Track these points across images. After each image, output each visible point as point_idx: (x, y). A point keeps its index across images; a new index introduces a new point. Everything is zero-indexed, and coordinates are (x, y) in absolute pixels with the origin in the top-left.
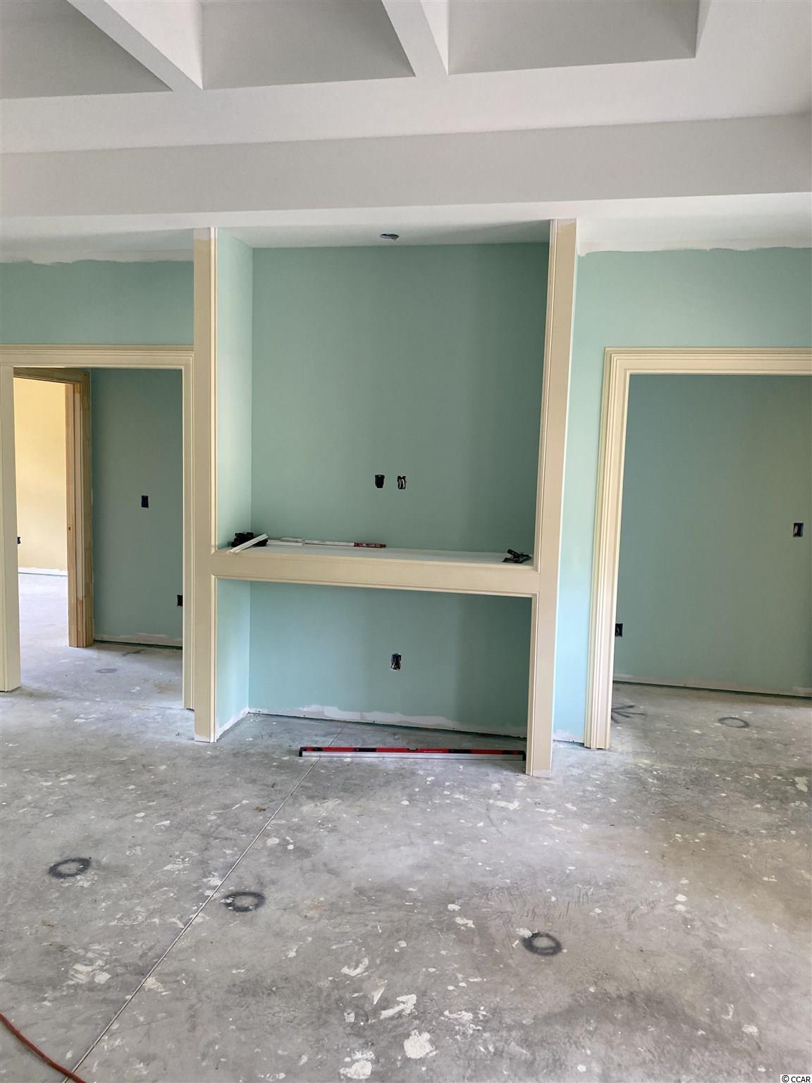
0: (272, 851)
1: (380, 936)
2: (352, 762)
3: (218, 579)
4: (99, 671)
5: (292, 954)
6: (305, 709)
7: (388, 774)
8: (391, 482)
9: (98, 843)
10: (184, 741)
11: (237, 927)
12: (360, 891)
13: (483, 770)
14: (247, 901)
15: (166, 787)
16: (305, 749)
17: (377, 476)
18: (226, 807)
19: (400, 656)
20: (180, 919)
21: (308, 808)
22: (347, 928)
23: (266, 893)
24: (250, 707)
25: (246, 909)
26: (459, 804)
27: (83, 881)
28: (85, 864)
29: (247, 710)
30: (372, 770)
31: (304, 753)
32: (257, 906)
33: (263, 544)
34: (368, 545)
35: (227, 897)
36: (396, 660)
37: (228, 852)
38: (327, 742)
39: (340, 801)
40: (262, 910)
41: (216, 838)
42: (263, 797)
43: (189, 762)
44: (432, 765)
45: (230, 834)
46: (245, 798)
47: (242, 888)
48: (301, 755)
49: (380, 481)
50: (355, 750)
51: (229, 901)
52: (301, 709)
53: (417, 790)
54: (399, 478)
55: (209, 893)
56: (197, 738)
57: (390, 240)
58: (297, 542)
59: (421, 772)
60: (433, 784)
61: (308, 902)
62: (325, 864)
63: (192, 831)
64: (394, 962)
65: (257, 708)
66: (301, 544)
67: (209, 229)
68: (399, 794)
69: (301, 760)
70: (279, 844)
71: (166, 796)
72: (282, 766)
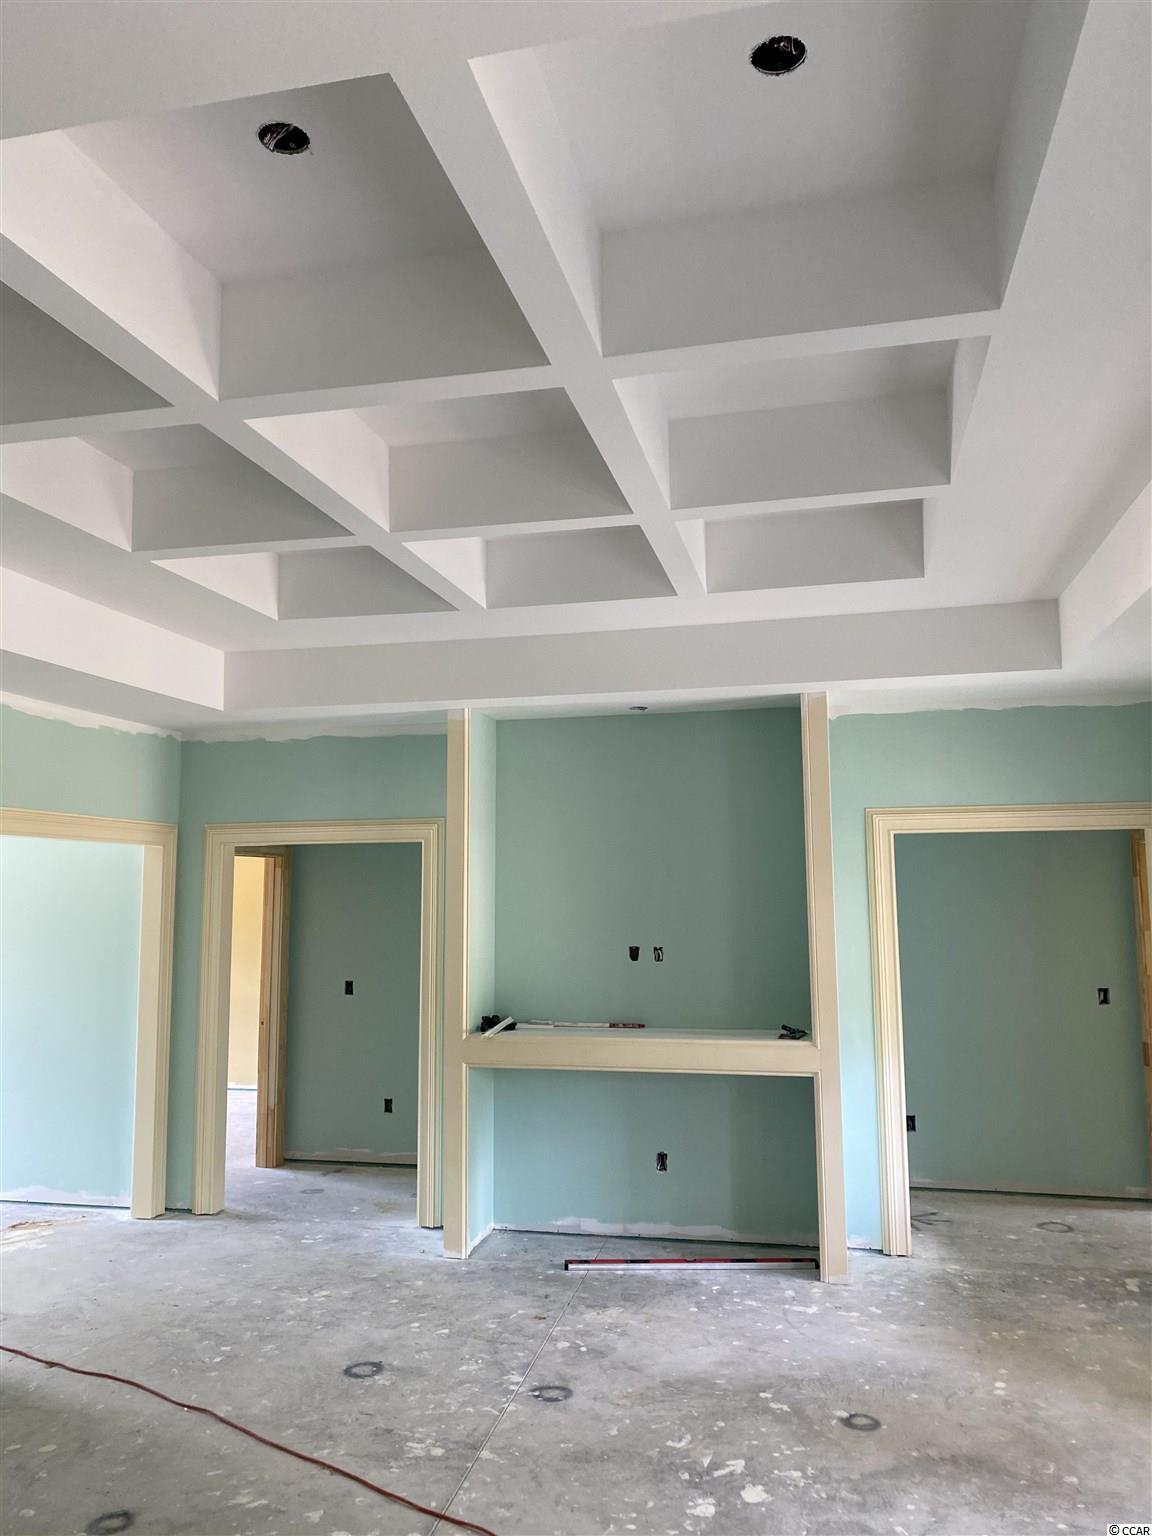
0: (564, 1353)
1: (697, 1418)
2: (624, 1275)
3: (470, 1068)
4: (304, 1192)
5: (614, 1432)
6: (559, 1223)
7: (668, 1285)
8: (646, 954)
9: (382, 1349)
10: (432, 1258)
11: (550, 1413)
12: (666, 1384)
13: (773, 1278)
14: (553, 1394)
15: (428, 1301)
16: (571, 1262)
17: (631, 948)
18: (502, 1316)
19: (666, 1155)
20: (493, 1407)
21: (590, 1315)
22: (662, 1412)
23: (571, 1386)
24: (495, 1223)
25: (556, 1400)
26: (752, 1310)
27: (381, 1380)
28: (378, 1367)
29: (492, 1225)
30: (648, 1281)
31: (570, 1266)
32: (566, 1397)
33: (511, 1027)
34: (625, 1026)
35: (534, 1390)
36: (662, 1159)
37: (520, 1354)
38: (592, 1256)
39: (622, 1310)
40: (571, 1400)
41: (502, 1344)
42: (539, 1307)
43: (446, 1277)
44: (715, 1275)
45: (515, 1339)
46: (519, 1309)
47: (546, 1384)
48: (566, 1268)
49: (634, 953)
50: (626, 1262)
51: (537, 1393)
52: (554, 1223)
53: (704, 1298)
54: (655, 949)
55: (512, 1387)
56: (448, 1254)
57: (640, 711)
58: (547, 1024)
59: (704, 1282)
60: (720, 1293)
61: (616, 1393)
62: (624, 1363)
63: (475, 1338)
64: (716, 1437)
65: (503, 1222)
66: (551, 1027)
67: (463, 710)
68: (685, 1301)
69: (568, 1274)
70: (569, 1347)
71: (435, 1308)
72: (548, 1280)
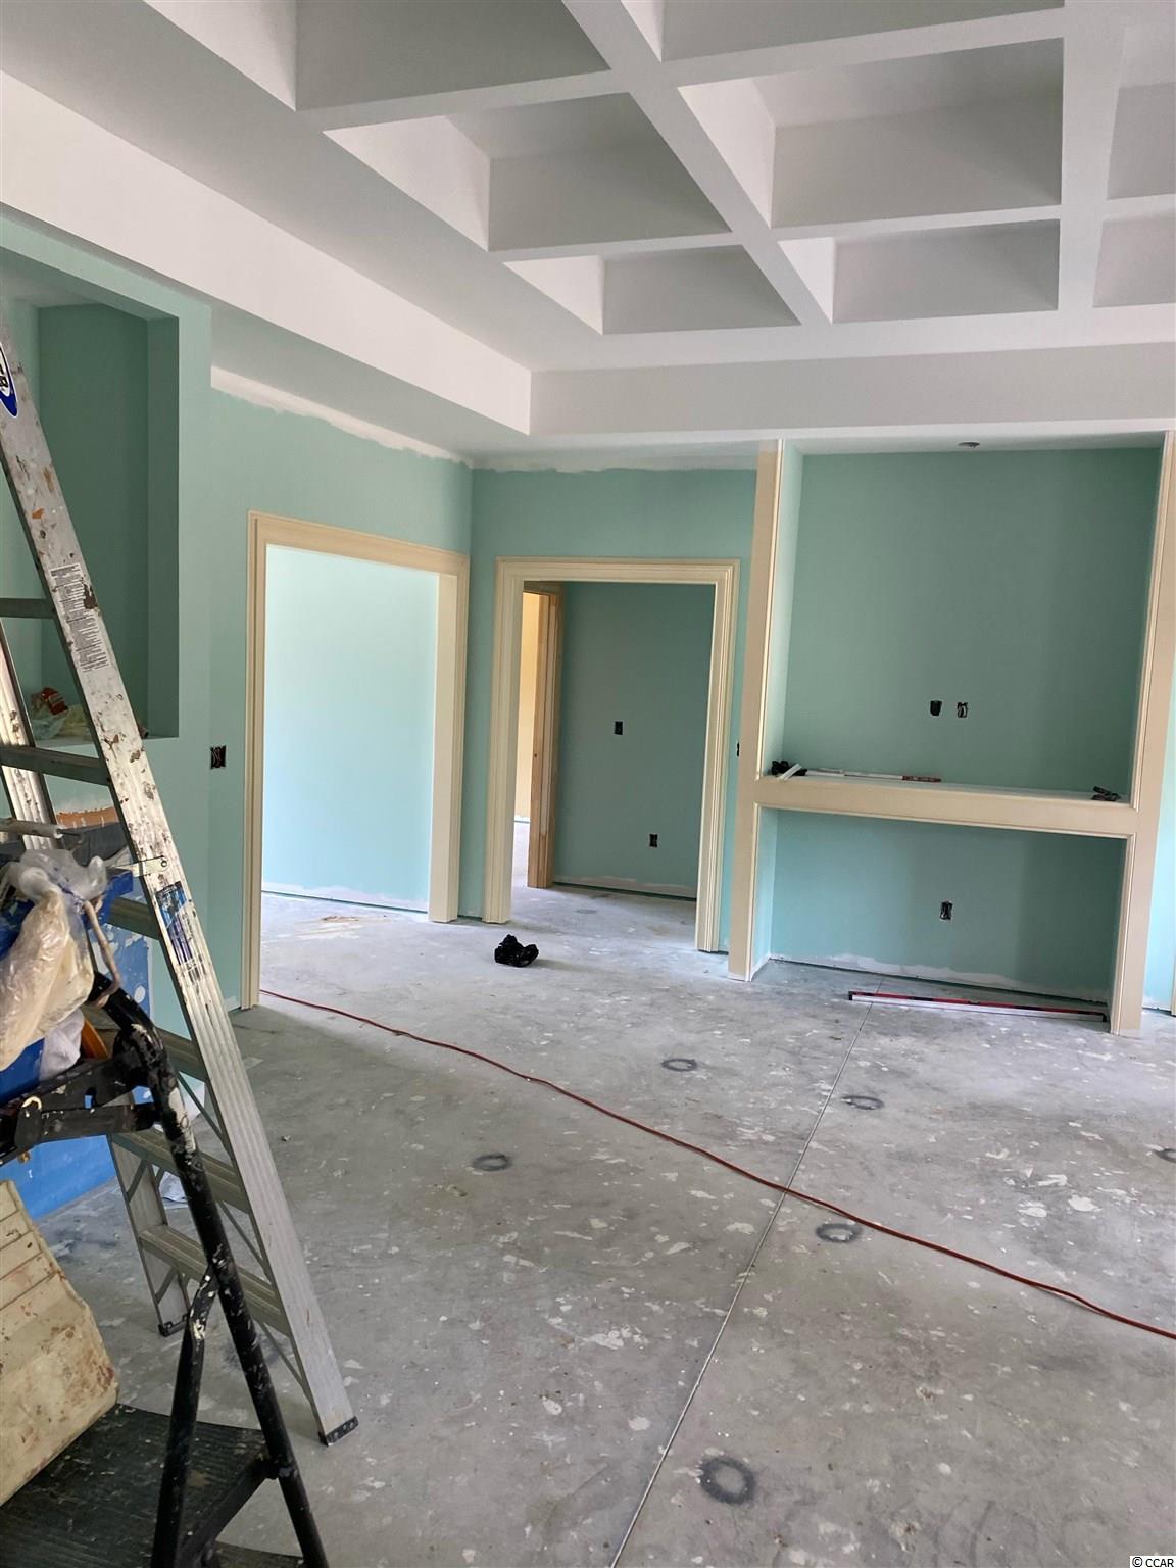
0: (867, 1070)
1: (1011, 1136)
2: (907, 1011)
3: (762, 808)
4: (578, 911)
5: (932, 1140)
6: (836, 958)
7: (954, 1022)
8: (949, 709)
9: (692, 1049)
10: (717, 979)
11: (867, 1119)
12: (974, 1106)
13: (1060, 1026)
14: (867, 1103)
15: (724, 1013)
16: (855, 994)
17: (932, 703)
18: (797, 1034)
19: (951, 905)
20: (811, 1108)
21: (884, 1041)
22: (976, 1129)
23: (881, 1098)
24: (771, 952)
25: (869, 1108)
26: (1045, 1052)
27: (699, 1074)
28: (693, 1065)
29: (769, 955)
30: (935, 1018)
31: (854, 997)
32: (878, 1107)
33: (801, 773)
34: (919, 779)
35: (846, 1098)
36: (946, 909)
37: (824, 1067)
38: (873, 990)
39: (914, 1039)
40: (882, 1110)
41: (805, 1056)
42: (832, 1030)
43: (735, 996)
44: (1001, 1018)
45: (816, 1054)
46: (815, 1030)
47: (856, 1094)
48: (851, 999)
49: (936, 708)
50: (910, 998)
51: (849, 1101)
52: (831, 957)
53: (994, 1037)
54: (960, 704)
55: (824, 1094)
56: (731, 975)
57: (971, 448)
58: (839, 772)
59: (992, 1024)
60: (1009, 1034)
61: (927, 1108)
62: (927, 1084)
63: (777, 1049)
64: (1035, 1154)
65: (779, 953)
66: (843, 775)
67: (777, 441)
68: (976, 1038)
69: (852, 1003)
70: (870, 1066)
71: (731, 1020)
72: (833, 1006)
